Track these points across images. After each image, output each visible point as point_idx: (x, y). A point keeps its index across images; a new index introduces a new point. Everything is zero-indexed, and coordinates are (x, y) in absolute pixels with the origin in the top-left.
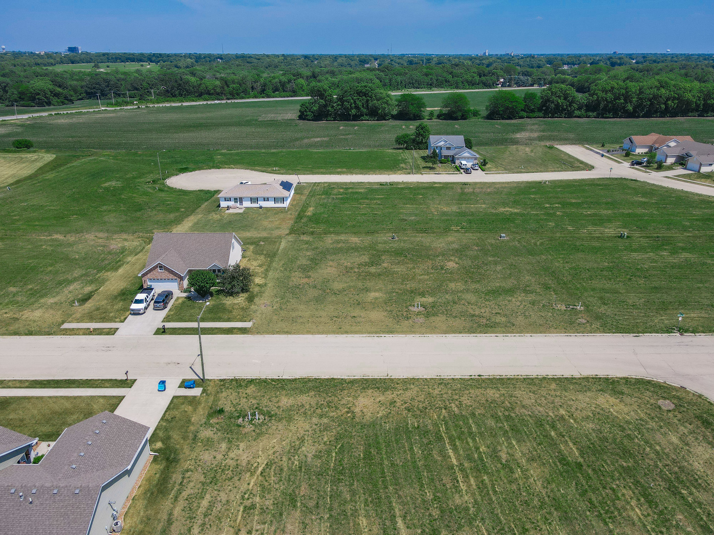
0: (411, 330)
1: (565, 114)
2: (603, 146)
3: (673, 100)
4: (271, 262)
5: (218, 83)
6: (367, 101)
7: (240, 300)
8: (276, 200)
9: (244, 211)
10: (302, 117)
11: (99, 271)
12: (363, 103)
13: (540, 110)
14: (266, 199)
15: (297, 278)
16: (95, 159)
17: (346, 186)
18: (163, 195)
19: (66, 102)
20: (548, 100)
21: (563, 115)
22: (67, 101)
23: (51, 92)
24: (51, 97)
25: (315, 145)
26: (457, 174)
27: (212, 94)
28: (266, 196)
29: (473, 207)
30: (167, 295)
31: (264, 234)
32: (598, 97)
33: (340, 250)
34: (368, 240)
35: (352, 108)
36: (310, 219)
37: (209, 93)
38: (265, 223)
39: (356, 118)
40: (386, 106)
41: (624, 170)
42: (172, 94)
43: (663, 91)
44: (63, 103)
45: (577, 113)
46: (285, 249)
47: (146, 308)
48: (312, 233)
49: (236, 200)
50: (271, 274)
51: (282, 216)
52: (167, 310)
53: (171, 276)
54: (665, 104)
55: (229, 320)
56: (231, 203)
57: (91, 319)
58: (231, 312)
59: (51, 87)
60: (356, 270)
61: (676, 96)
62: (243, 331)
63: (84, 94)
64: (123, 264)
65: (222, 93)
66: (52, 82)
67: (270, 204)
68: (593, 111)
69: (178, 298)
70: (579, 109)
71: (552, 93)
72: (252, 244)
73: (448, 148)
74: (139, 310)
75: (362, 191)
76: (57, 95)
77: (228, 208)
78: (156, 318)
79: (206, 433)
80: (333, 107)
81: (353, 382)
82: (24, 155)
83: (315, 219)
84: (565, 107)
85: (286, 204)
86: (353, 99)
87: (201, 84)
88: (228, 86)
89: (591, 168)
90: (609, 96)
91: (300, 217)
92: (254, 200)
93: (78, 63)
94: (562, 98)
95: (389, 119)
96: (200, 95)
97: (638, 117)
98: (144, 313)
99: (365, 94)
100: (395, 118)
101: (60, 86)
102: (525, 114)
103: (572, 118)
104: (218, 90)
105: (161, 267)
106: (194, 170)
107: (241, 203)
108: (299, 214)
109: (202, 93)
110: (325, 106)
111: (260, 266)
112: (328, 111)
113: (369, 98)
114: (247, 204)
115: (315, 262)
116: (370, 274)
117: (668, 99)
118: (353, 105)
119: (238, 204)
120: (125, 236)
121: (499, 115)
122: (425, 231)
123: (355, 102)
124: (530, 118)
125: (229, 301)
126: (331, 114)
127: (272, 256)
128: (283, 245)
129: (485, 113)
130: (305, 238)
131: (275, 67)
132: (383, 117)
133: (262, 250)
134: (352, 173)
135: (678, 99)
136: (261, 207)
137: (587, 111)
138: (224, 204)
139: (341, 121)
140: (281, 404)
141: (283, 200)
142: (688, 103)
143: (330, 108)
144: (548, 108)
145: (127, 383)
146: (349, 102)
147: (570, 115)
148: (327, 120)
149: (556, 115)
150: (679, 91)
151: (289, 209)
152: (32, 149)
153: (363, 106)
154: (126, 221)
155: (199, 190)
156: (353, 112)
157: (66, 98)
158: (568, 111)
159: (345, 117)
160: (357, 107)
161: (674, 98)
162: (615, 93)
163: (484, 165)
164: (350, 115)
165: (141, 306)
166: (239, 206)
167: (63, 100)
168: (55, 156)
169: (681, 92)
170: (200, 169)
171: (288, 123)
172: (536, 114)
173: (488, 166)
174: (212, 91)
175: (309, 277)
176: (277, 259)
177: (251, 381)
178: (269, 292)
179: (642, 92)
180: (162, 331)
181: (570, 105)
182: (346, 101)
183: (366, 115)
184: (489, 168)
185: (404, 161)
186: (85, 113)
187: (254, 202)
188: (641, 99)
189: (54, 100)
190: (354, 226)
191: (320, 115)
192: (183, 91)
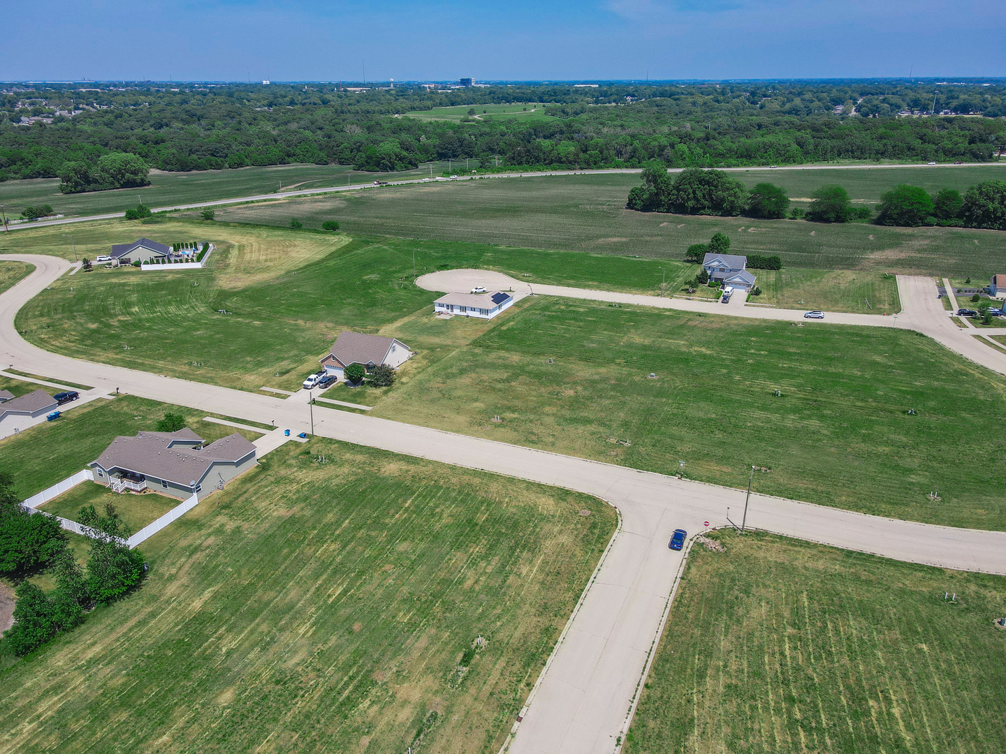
1: (1000, 224)
2: (968, 282)
4: (429, 366)
6: (711, 191)
7: (379, 391)
8: (481, 311)
9: (450, 320)
10: (631, 205)
11: (307, 354)
12: (704, 194)
13: (960, 215)
14: (473, 309)
15: (435, 382)
17: (572, 304)
18: (402, 292)
19: (410, 166)
20: (974, 203)
21: (996, 226)
23: (397, 156)
24: (395, 161)
25: (603, 247)
26: (711, 302)
28: (475, 305)
29: (668, 342)
30: (333, 379)
31: (448, 342)
33: (493, 365)
34: (527, 360)
35: (689, 199)
36: (500, 333)
37: (560, 161)
38: (458, 332)
39: (694, 211)
40: (734, 199)
41: (936, 320)
44: (407, 168)
46: (451, 357)
47: (314, 386)
48: (488, 347)
49: (449, 306)
50: (419, 376)
51: (480, 327)
52: (327, 389)
53: (339, 366)
55: (359, 403)
56: (444, 310)
57: (280, 387)
58: (366, 398)
59: (397, 150)
60: (486, 384)
63: (435, 155)
65: (575, 162)
67: (476, 314)
69: (339, 382)
73: (722, 270)
74: (308, 386)
75: (582, 310)
76: (401, 159)
77: (440, 313)
78: (317, 392)
79: (293, 462)
81: (397, 455)
82: (328, 237)
83: (505, 334)
84: (1000, 214)
85: (491, 316)
86: (692, 188)
87: (553, 150)
88: (586, 152)
89: (896, 312)
91: (493, 330)
92: (463, 309)
93: (459, 104)
94: (996, 202)
95: (738, 215)
96: (549, 164)
98: (311, 388)
99: (708, 183)
100: (745, 213)
101: (407, 150)
102: (934, 220)
104: (572, 158)
105: (334, 358)
106: (453, 268)
107: (452, 309)
108: (494, 328)
109: (552, 160)
111: (418, 368)
113: (712, 188)
114: (457, 311)
115: (462, 372)
116: (493, 389)
118: (691, 196)
119: (448, 311)
121: (893, 219)
122: (588, 359)
123: (694, 192)
124: (943, 226)
125: (370, 390)
126: (664, 205)
127: (435, 361)
128: (453, 353)
129: (875, 214)
130: (477, 350)
131: (688, 114)
132: (728, 213)
133: (432, 356)
136: (468, 316)
138: (438, 309)
139: (676, 213)
141: (487, 312)
144: (972, 215)
145: (271, 428)
146: (686, 192)
148: (658, 212)
149: (985, 225)
151: (491, 321)
152: (337, 231)
153: (704, 198)
154: (355, 315)
156: (690, 204)
157: (410, 163)
158: (1004, 220)
159: (680, 208)
160: (695, 198)
163: (757, 294)
164: (687, 207)
165: (310, 383)
166: (449, 313)
168: (351, 240)
172: (953, 222)
173: (758, 297)
174: (564, 159)
175: (445, 383)
176: (435, 365)
177: (339, 442)
178: (404, 389)
180: (314, 402)
182: (682, 190)
183: (709, 208)
187: (463, 311)
189: (399, 164)
191: (651, 205)
192: (531, 158)
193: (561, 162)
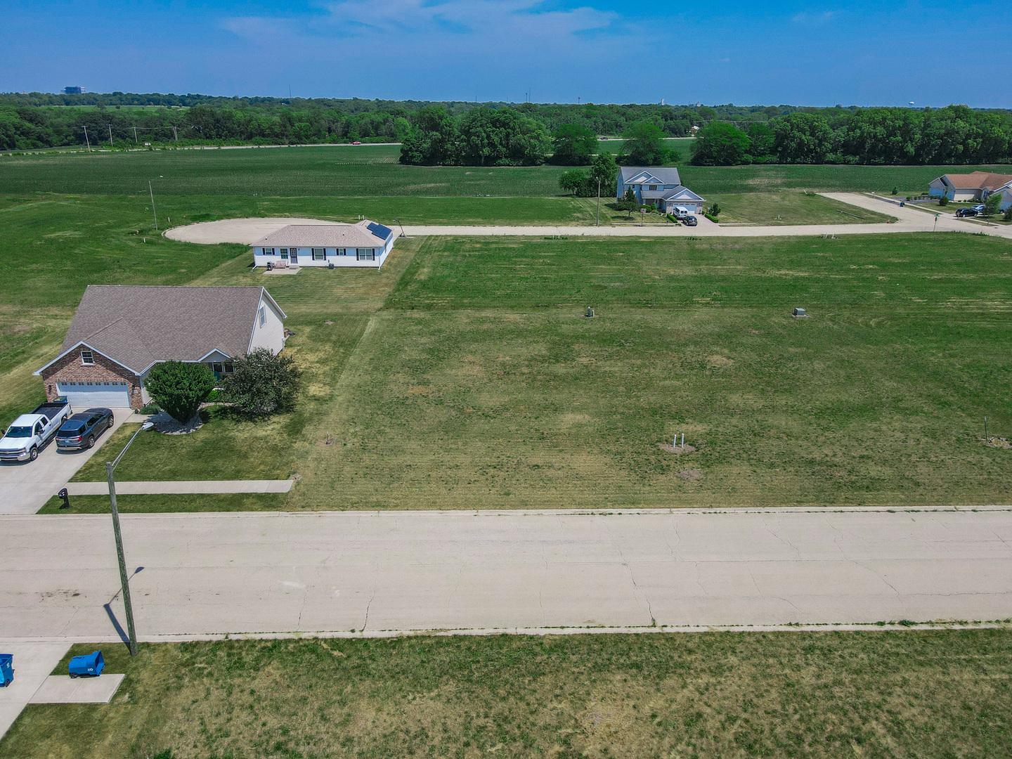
0: (679, 497)
1: (813, 158)
2: (894, 193)
3: (975, 138)
4: (346, 355)
5: (276, 119)
6: (508, 135)
7: (272, 429)
8: (359, 253)
9: (299, 274)
10: (406, 159)
12: (501, 138)
13: (773, 151)
14: (341, 252)
15: (400, 385)
16: (51, 204)
17: (486, 241)
18: (152, 249)
19: (40, 144)
20: (786, 137)
21: (809, 160)
22: (43, 141)
23: (17, 129)
24: (17, 136)
25: (428, 192)
26: (672, 226)
27: (268, 136)
28: (341, 244)
29: (721, 270)
31: (335, 309)
32: (862, 133)
33: (487, 335)
34: (539, 317)
35: (483, 146)
36: (424, 285)
37: (262, 134)
38: (338, 291)
39: (490, 161)
40: (537, 143)
41: (948, 222)
42: (205, 135)
43: (961, 123)
44: (36, 146)
45: (830, 156)
46: (376, 332)
47: (36, 449)
48: (429, 307)
49: (284, 253)
50: (344, 378)
51: (371, 280)
52: (89, 453)
53: (112, 377)
54: (964, 143)
55: (237, 475)
56: (276, 259)
58: (245, 456)
59: (17, 121)
60: (525, 370)
61: (981, 131)
62: (269, 502)
63: (72, 137)
64: (26, 359)
65: (283, 135)
66: (19, 113)
67: (350, 261)
68: (854, 154)
69: (125, 426)
70: (834, 151)
71: (792, 125)
72: (309, 323)
74: (18, 452)
75: (514, 246)
76: (25, 133)
77: (270, 266)
80: (453, 144)
83: (433, 285)
84: (812, 147)
85: (379, 261)
86: (485, 131)
87: (250, 121)
88: (292, 125)
89: (894, 220)
90: (880, 130)
91: (404, 282)
92: (319, 253)
94: (808, 133)
95: (542, 163)
96: (249, 137)
97: (922, 163)
98: (31, 459)
99: (505, 125)
100: (549, 162)
101: (31, 121)
102: (750, 158)
103: (822, 164)
104: (277, 130)
105: (89, 355)
106: (220, 218)
107: (294, 258)
108: (402, 278)
109: (251, 133)
110: (442, 141)
111: (322, 362)
112: (447, 150)
113: (510, 130)
114: (305, 260)
115: (437, 355)
116: (556, 377)
117: (968, 136)
118: (486, 141)
119: (288, 262)
120: (54, 311)
122: (647, 304)
123: (488, 137)
124: (759, 164)
125: (243, 432)
126: (451, 155)
127: (347, 344)
128: (372, 325)
129: (688, 156)
130: (416, 314)
132: (532, 161)
133: (330, 334)
134: (493, 224)
135: (982, 136)
136: (331, 267)
137: (845, 153)
138: (261, 260)
139: (466, 165)
140: (354, 731)
141: (372, 253)
142: (998, 142)
143: (449, 146)
144: (785, 148)
146: (478, 136)
147: (819, 160)
148: (444, 165)
149: (798, 160)
150: (984, 125)
151: (383, 270)
153: (501, 144)
154: (67, 287)
155: (221, 244)
156: (486, 151)
157: (40, 138)
158: (816, 153)
159: (473, 158)
160: (492, 145)
161: (977, 135)
162: (889, 126)
163: (715, 214)
164: (480, 157)
165: (23, 443)
166: (290, 264)
167: (35, 141)
169: (988, 125)
170: (229, 216)
171: (383, 168)
172: (767, 158)
173: (719, 216)
174: (268, 131)
175: (426, 383)
176: (357, 350)
177: (272, 649)
178: (336, 414)
179: (929, 126)
180: (62, 503)
181: (820, 145)
182: (475, 134)
183: (506, 157)
184: (723, 219)
185: (579, 210)
186: (62, 155)
187: (319, 257)
188: (928, 135)
189: (22, 140)
190: (508, 296)
191: (434, 157)
192: (223, 131)
193: (264, 136)
